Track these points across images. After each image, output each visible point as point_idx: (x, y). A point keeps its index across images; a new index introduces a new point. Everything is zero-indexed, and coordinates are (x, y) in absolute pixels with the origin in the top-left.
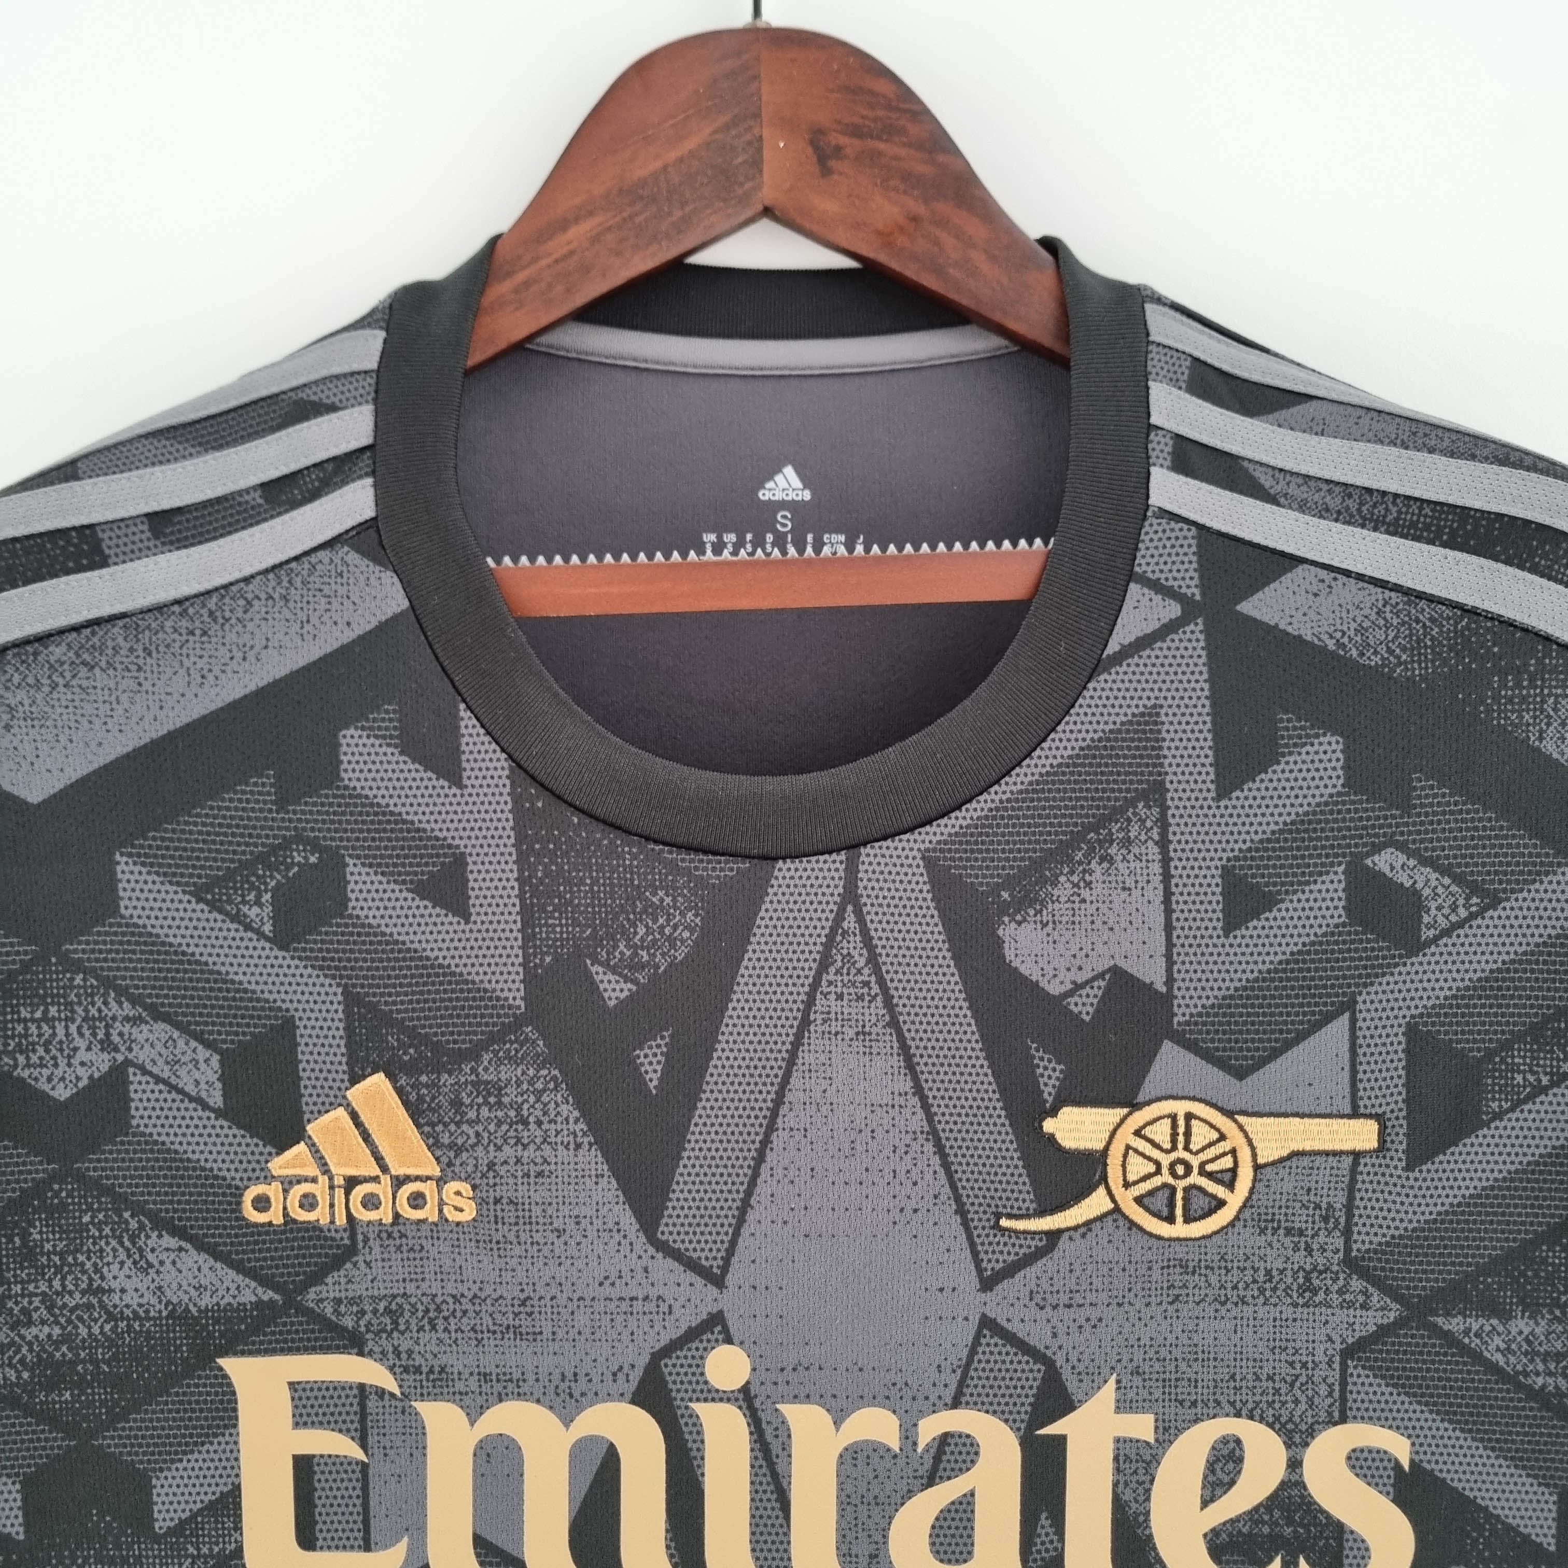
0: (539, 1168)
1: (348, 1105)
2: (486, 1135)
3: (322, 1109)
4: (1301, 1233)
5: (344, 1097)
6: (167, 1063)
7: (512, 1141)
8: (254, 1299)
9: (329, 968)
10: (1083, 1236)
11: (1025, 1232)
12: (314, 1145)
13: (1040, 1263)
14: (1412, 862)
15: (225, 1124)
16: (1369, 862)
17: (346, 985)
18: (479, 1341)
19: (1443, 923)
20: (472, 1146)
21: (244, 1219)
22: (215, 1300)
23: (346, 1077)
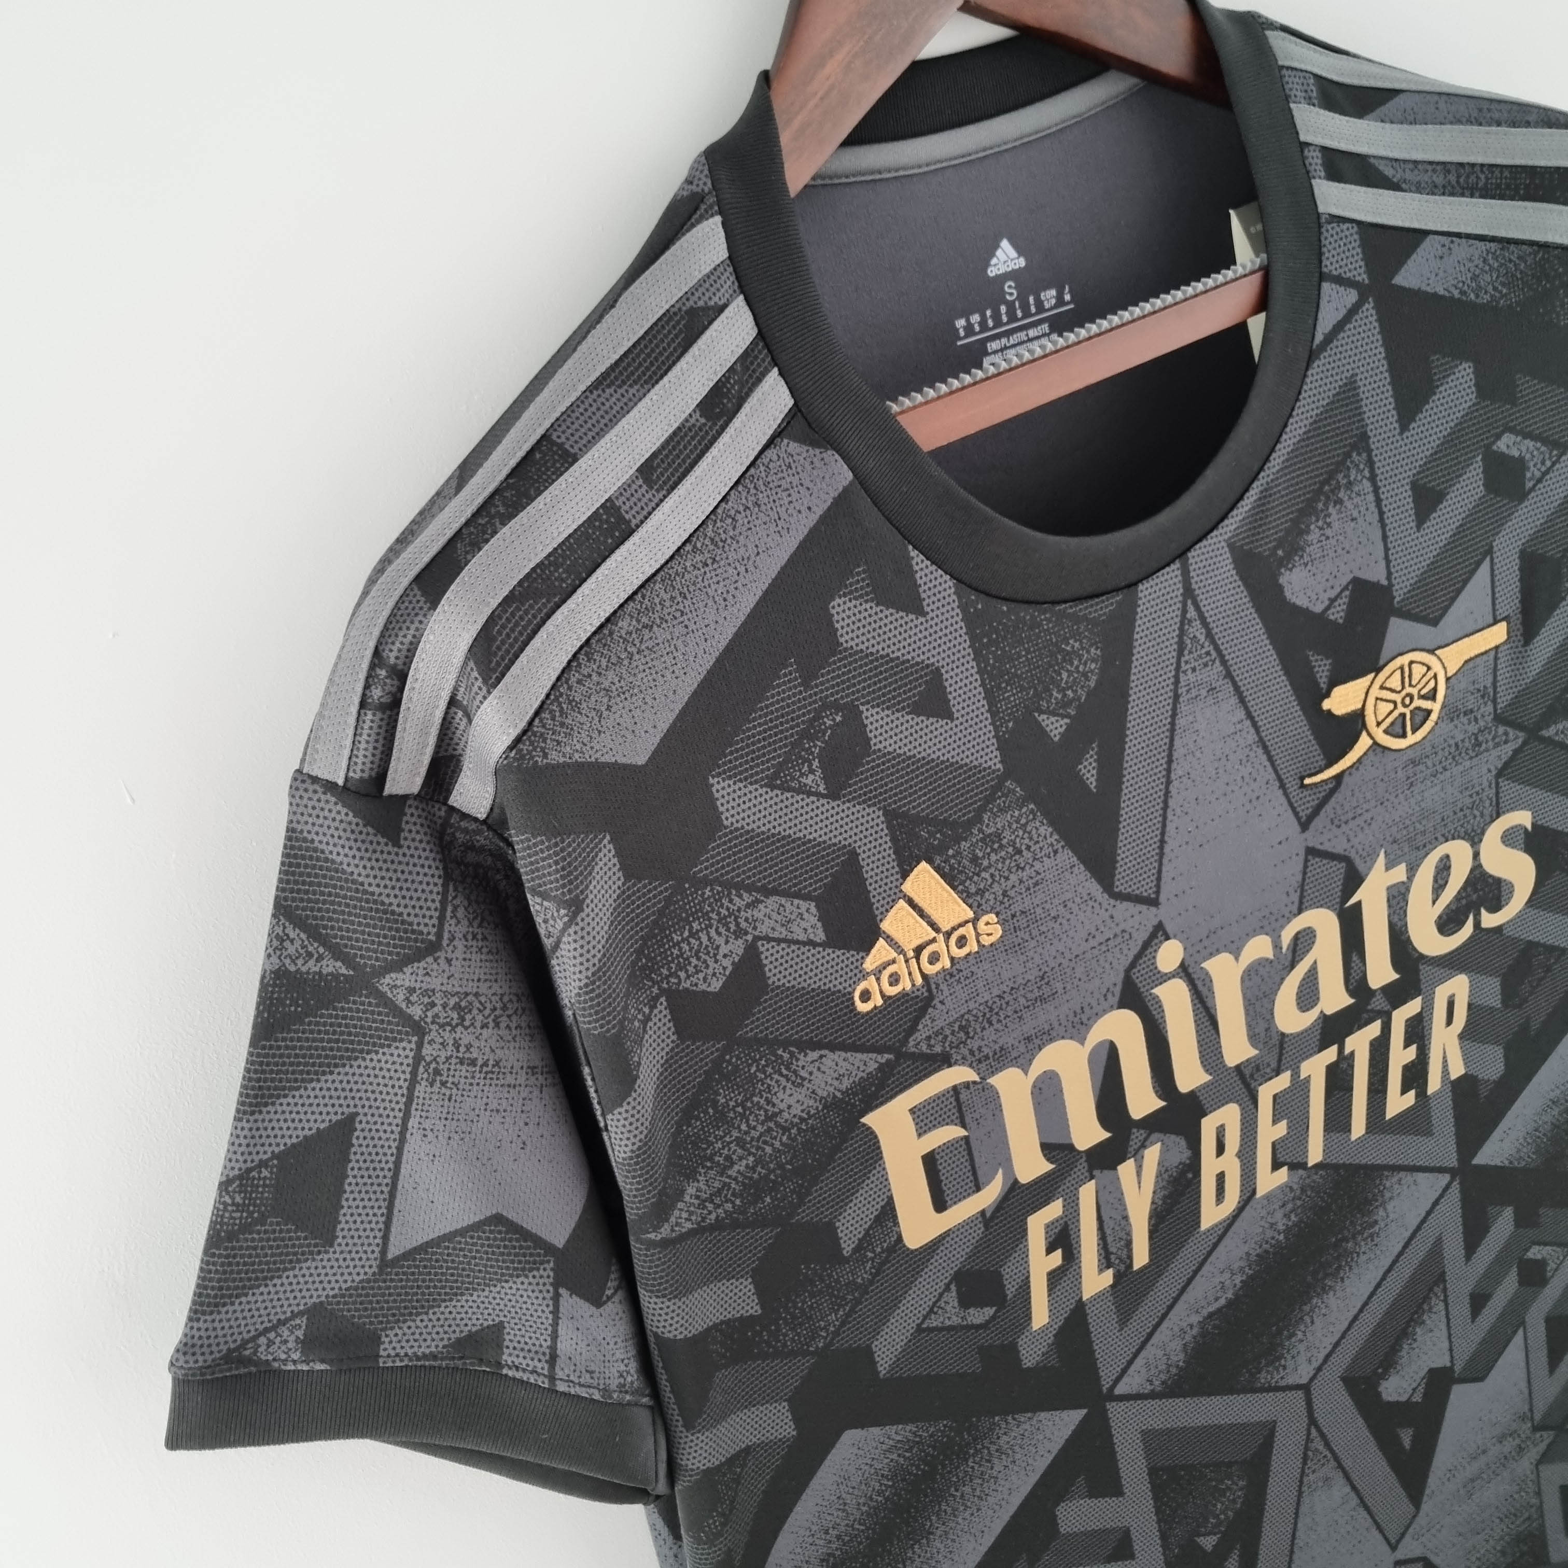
0: (1034, 881)
1: (905, 896)
2: (997, 873)
3: (888, 907)
4: (1472, 711)
5: (901, 891)
6: (783, 925)
7: (1014, 870)
8: (876, 1065)
9: (870, 799)
10: (1357, 769)
11: (1323, 781)
12: (888, 937)
13: (1333, 799)
14: (1519, 438)
15: (830, 951)
16: (1495, 448)
17: (885, 807)
18: (1020, 1018)
19: (1538, 474)
20: (990, 886)
21: (859, 1013)
22: (851, 1080)
23: (899, 876)
